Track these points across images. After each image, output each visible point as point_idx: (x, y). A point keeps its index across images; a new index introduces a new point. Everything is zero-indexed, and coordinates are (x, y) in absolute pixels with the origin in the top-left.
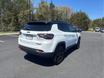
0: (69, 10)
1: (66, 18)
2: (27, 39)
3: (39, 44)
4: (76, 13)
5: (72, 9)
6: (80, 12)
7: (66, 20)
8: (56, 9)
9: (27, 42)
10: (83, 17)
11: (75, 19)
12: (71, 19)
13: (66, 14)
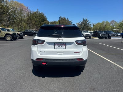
0: (24, 7)
1: (21, 18)
2: (57, 48)
3: (77, 52)
4: (32, 13)
5: (28, 7)
6: (38, 12)
7: (22, 21)
8: (5, 4)
9: (59, 52)
10: (42, 19)
11: (33, 20)
12: (28, 19)
13: (21, 13)
